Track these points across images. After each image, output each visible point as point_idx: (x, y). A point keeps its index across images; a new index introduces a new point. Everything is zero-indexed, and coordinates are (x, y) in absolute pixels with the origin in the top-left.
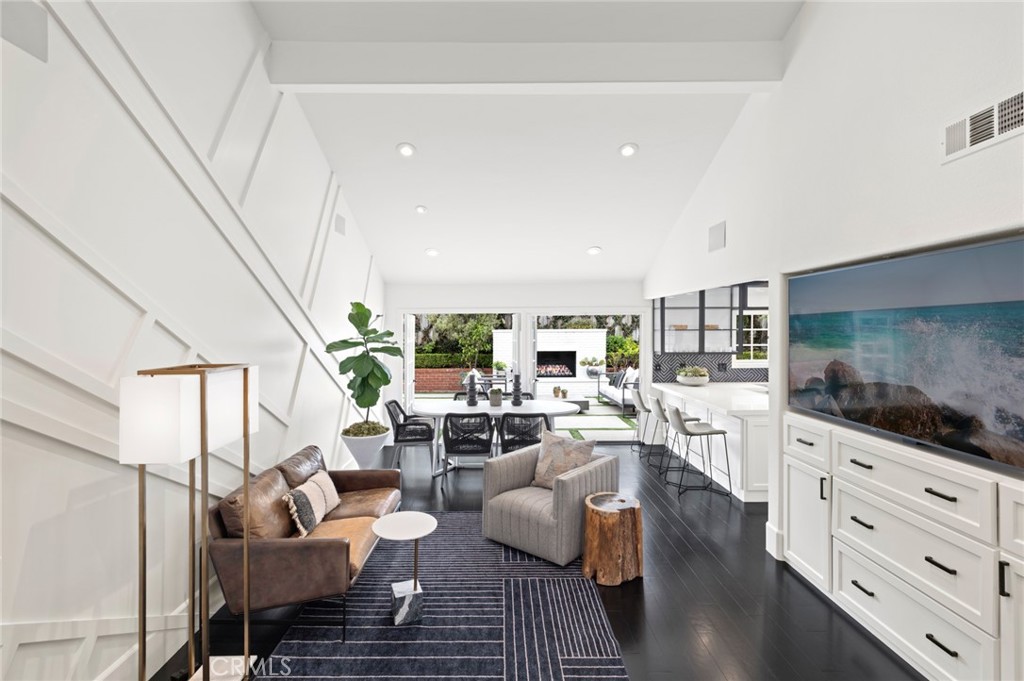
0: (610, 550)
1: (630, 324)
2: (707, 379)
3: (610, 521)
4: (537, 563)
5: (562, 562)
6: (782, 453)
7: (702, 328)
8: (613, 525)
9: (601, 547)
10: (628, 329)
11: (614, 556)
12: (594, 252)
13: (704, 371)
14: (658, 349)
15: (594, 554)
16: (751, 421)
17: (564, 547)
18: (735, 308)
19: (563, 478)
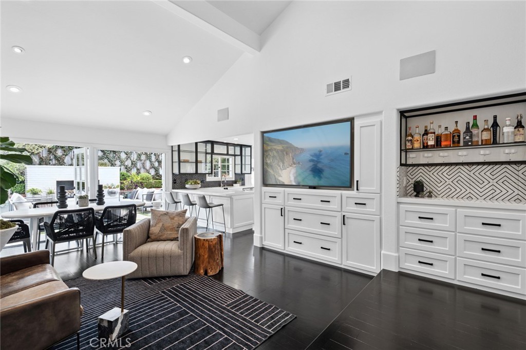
0: (214, 257)
1: (130, 165)
2: (200, 186)
3: (214, 242)
4: (170, 279)
5: (186, 272)
6: (261, 203)
7: (197, 162)
8: (215, 244)
9: (209, 257)
10: (130, 168)
11: (216, 259)
12: (147, 114)
13: (199, 182)
14: (176, 171)
15: (205, 262)
16: (234, 198)
17: (188, 264)
18: (209, 153)
19: (185, 227)
